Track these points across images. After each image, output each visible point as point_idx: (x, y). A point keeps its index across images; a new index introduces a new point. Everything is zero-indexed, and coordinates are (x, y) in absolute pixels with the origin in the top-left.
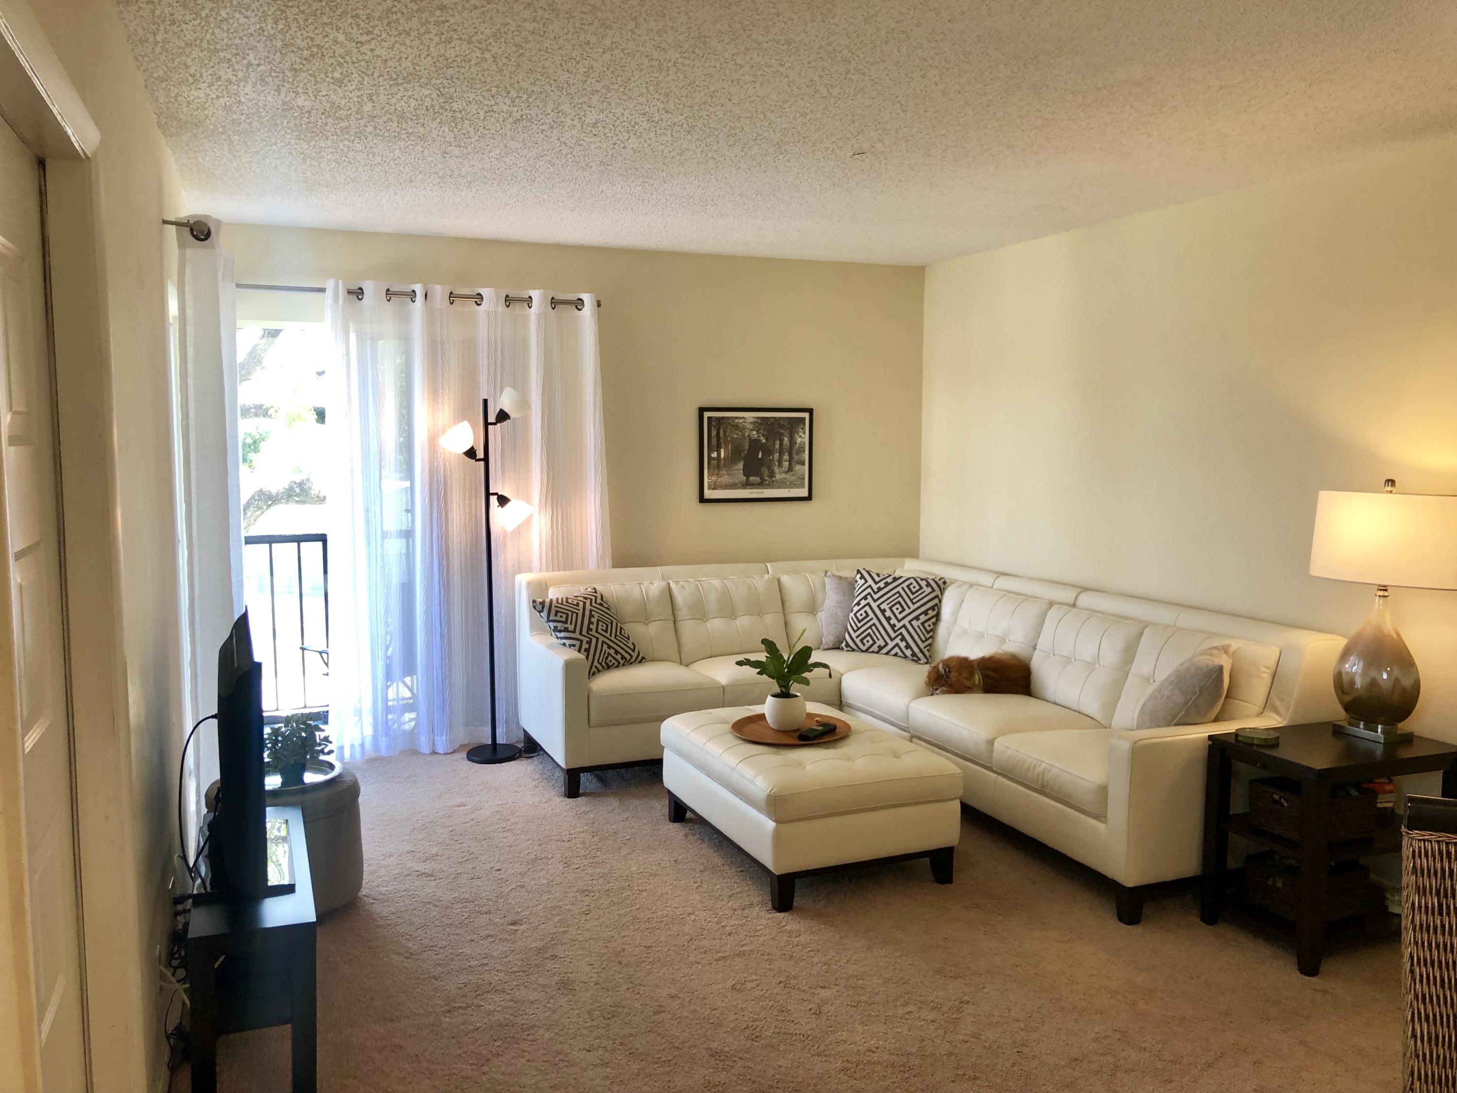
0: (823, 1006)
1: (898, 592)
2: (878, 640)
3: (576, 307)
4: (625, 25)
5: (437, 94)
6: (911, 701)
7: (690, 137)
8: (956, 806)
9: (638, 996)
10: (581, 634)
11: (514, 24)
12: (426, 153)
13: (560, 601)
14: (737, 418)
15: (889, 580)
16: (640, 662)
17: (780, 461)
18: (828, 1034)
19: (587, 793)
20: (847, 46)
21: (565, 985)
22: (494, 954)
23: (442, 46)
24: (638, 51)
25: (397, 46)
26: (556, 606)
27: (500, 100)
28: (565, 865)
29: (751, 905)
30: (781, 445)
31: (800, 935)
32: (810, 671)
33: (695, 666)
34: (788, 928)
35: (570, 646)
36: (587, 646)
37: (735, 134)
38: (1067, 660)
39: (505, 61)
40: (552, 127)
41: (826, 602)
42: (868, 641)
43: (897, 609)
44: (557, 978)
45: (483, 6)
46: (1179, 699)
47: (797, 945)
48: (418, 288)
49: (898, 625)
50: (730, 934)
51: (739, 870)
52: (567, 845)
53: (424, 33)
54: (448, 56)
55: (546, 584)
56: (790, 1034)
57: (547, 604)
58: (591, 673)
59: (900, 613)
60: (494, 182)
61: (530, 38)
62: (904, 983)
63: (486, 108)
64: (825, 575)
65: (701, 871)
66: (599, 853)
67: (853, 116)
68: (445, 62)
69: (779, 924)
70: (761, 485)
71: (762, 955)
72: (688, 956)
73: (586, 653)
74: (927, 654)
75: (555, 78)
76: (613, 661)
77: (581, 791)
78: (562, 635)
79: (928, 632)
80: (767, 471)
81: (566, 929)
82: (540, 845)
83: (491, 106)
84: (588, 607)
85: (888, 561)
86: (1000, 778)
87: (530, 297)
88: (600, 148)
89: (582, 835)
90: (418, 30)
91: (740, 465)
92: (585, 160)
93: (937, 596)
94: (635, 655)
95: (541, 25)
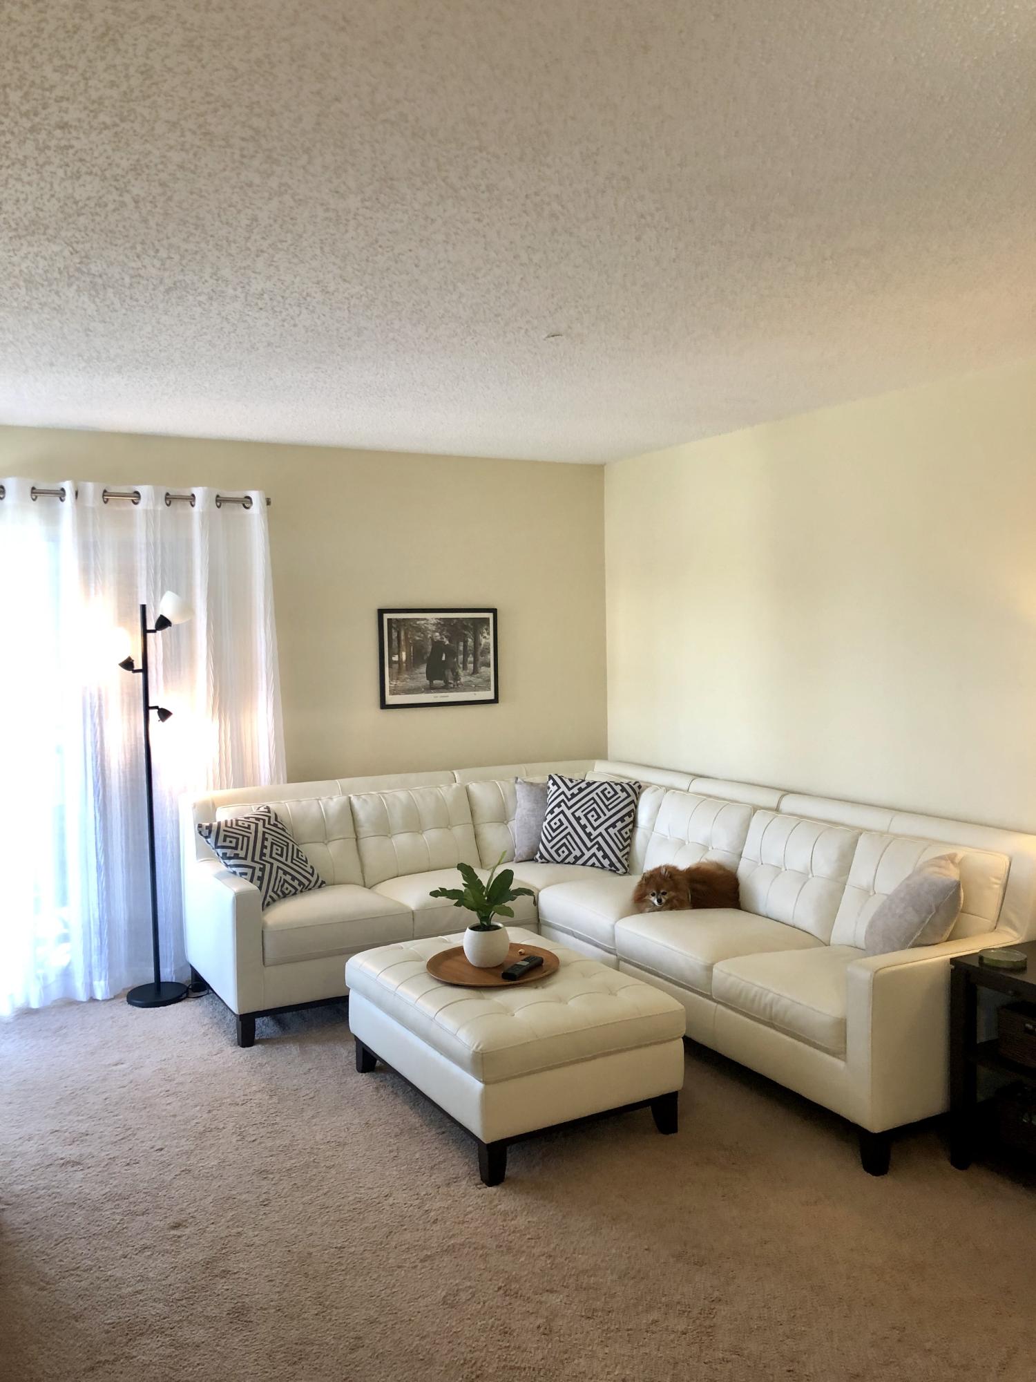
0: (553, 1320)
1: (593, 798)
2: (574, 850)
3: (244, 505)
4: (296, 159)
5: (69, 251)
6: (618, 920)
7: (369, 313)
8: (680, 1044)
9: (330, 1324)
10: (253, 860)
11: (157, 153)
12: (65, 330)
13: (229, 825)
14: (418, 619)
15: (583, 785)
16: (320, 887)
17: (465, 663)
18: (563, 1364)
19: (263, 1039)
20: (557, 196)
21: (239, 1314)
22: (151, 1275)
23: (67, 183)
24: (311, 198)
25: (12, 182)
26: (224, 831)
27: (147, 261)
28: (239, 1137)
29: (456, 1179)
30: (465, 646)
31: (516, 1217)
32: (513, 899)
33: (381, 888)
34: (502, 1207)
35: (242, 874)
36: (260, 874)
37: (421, 311)
38: (778, 870)
39: (149, 207)
40: (211, 298)
41: (518, 810)
42: (563, 852)
43: (593, 816)
44: (228, 1306)
45: (116, 125)
46: (913, 918)
47: (514, 1232)
48: (68, 486)
49: (595, 834)
50: (435, 1221)
51: (439, 1131)
52: (241, 1109)
53: (45, 164)
54: (78, 198)
55: (213, 804)
56: (518, 1368)
57: (214, 829)
58: (265, 904)
59: (596, 820)
60: (148, 367)
61: (179, 175)
62: (643, 1278)
63: (131, 272)
64: (516, 782)
65: (396, 1136)
66: (278, 1119)
67: (553, 290)
68: (74, 207)
69: (491, 1202)
70: (446, 688)
71: (475, 1249)
72: (388, 1259)
73: (259, 882)
74: (626, 864)
75: (211, 233)
76: (290, 888)
77: (256, 1038)
78: (232, 862)
79: (625, 840)
80: (450, 673)
81: (240, 1229)
82: (210, 1112)
83: (138, 269)
84: (261, 829)
85: (578, 763)
86: (720, 1007)
87: (193, 495)
88: (267, 325)
89: (259, 1095)
90: (35, 158)
91: (423, 669)
92: (250, 341)
93: (633, 802)
94: (313, 879)
95: (191, 155)
